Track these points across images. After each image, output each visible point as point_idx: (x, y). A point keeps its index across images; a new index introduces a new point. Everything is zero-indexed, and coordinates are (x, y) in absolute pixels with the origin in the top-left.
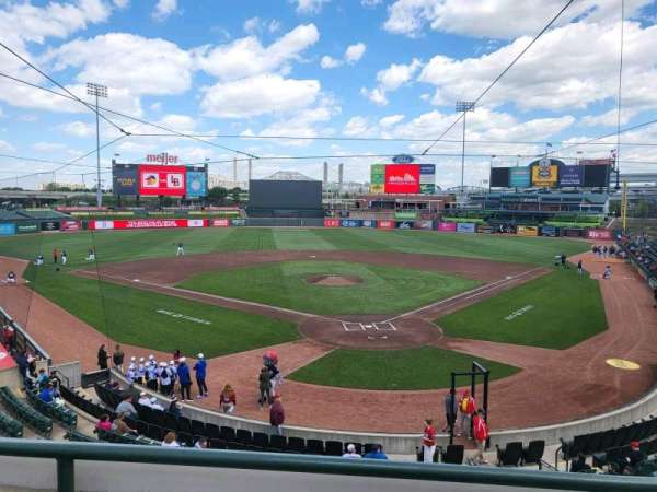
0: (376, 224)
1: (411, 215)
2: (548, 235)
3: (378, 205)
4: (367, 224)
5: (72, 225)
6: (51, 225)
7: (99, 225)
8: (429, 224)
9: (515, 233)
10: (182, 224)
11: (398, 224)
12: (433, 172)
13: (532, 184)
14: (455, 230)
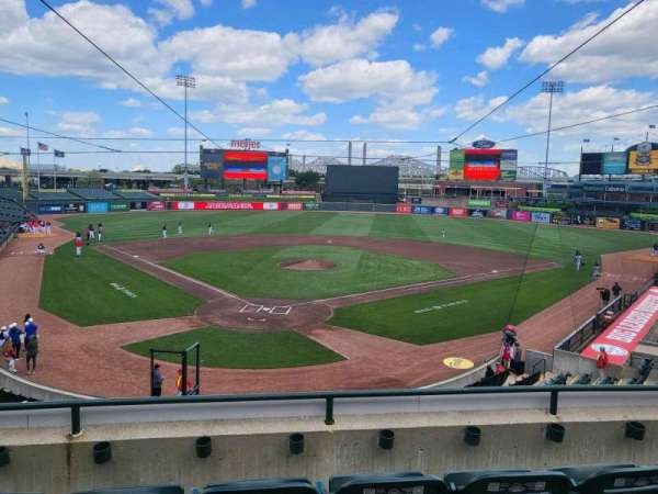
0: (448, 211)
1: (485, 203)
2: (632, 229)
3: (453, 191)
4: (439, 210)
5: (158, 205)
6: (139, 205)
7: (181, 205)
8: (504, 212)
9: (594, 224)
10: (258, 206)
11: (470, 212)
12: (515, 158)
13: (628, 171)
14: (530, 220)
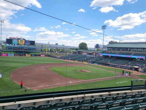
2: (33, 56)
9: (25, 56)
14: (8, 56)
